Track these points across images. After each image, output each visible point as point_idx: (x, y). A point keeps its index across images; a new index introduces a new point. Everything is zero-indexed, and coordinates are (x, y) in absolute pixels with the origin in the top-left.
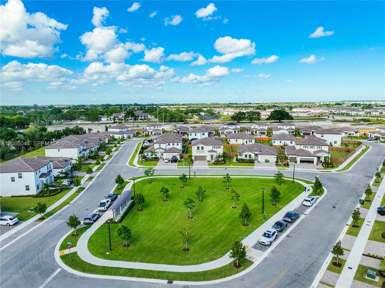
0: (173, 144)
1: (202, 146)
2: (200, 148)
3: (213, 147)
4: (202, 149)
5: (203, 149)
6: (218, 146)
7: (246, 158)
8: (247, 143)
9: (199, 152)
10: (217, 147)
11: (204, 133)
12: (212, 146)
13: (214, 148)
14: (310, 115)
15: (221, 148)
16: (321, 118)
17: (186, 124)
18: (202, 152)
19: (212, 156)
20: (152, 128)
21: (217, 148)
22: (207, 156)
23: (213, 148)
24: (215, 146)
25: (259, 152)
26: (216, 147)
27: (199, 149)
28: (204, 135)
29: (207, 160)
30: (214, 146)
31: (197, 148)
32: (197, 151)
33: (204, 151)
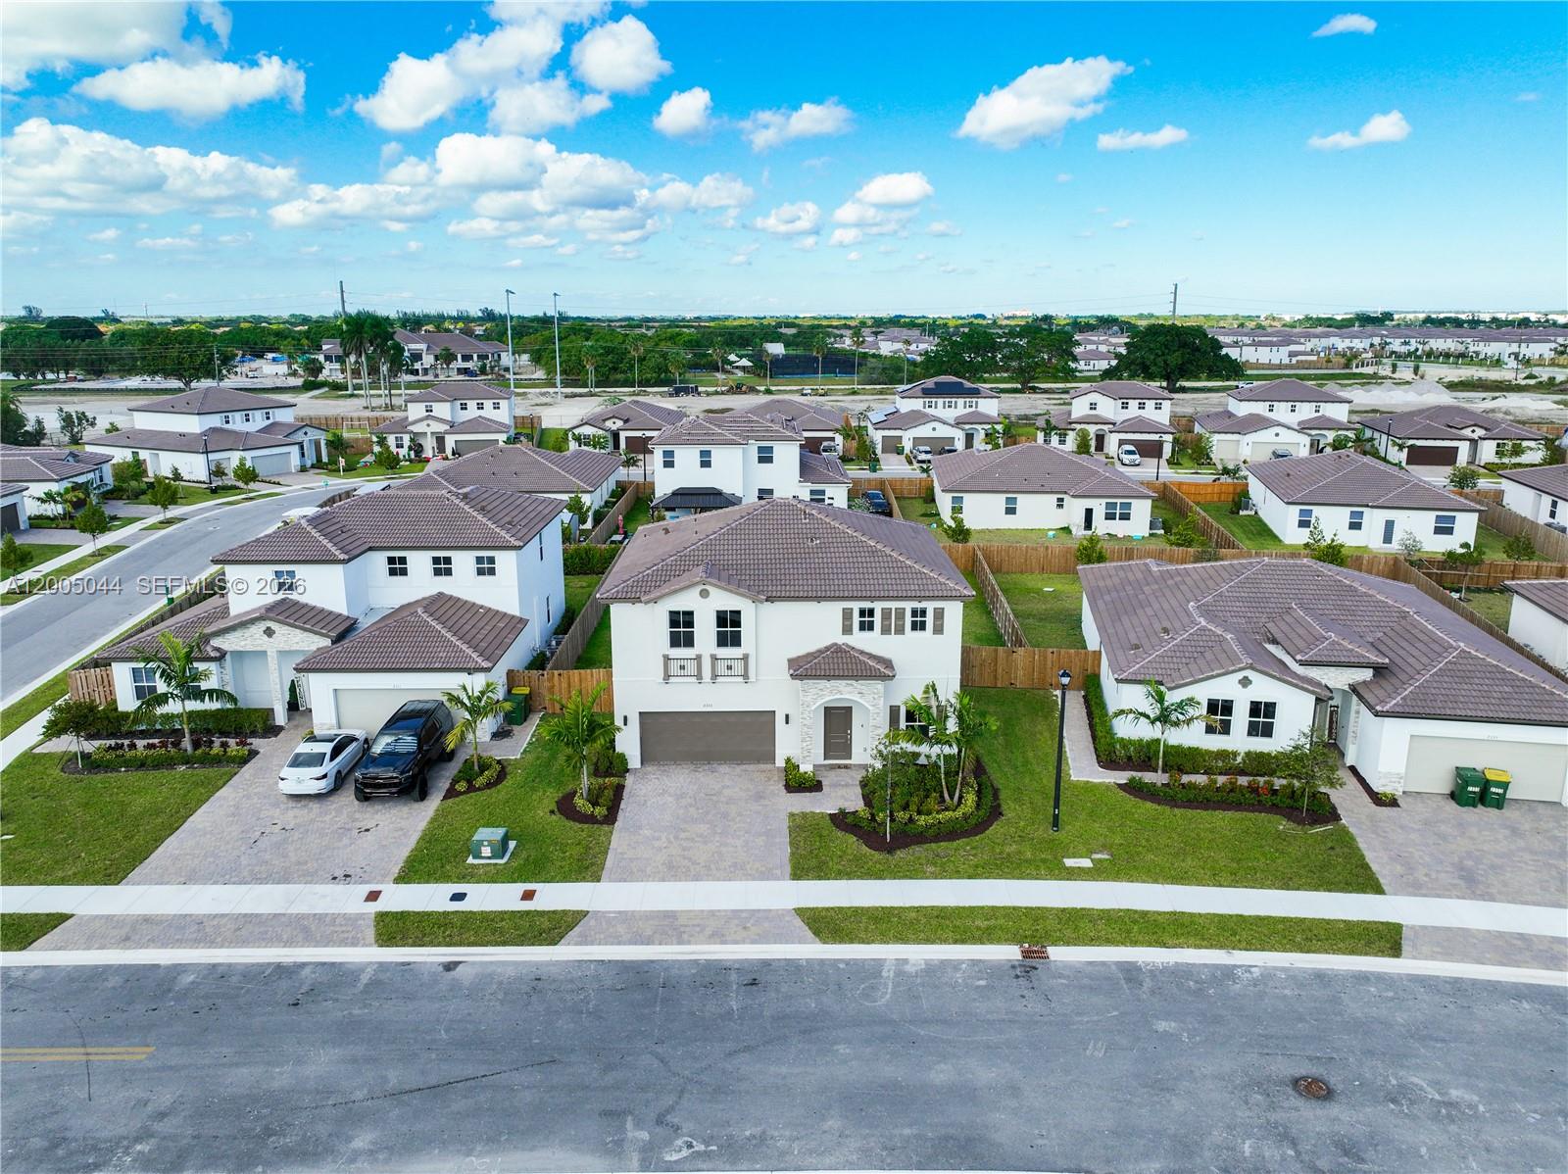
0: (443, 568)
1: (728, 601)
2: (705, 630)
3: (847, 615)
4: (722, 640)
5: (735, 640)
6: (908, 606)
7: (1215, 743)
8: (1088, 525)
9: (691, 668)
10: (901, 613)
11: (770, 449)
12: (833, 611)
13: (867, 626)
14: (1300, 358)
15: (939, 629)
16: (1355, 370)
17: (687, 393)
18: (721, 667)
19: (837, 721)
20: (442, 410)
21: (900, 630)
22: (779, 720)
23: (847, 630)
24: (878, 607)
25: (1367, 674)
26: (886, 614)
27: (689, 641)
28: (769, 460)
29: (780, 763)
30: (856, 606)
31: (664, 630)
32: (667, 658)
33: (745, 658)
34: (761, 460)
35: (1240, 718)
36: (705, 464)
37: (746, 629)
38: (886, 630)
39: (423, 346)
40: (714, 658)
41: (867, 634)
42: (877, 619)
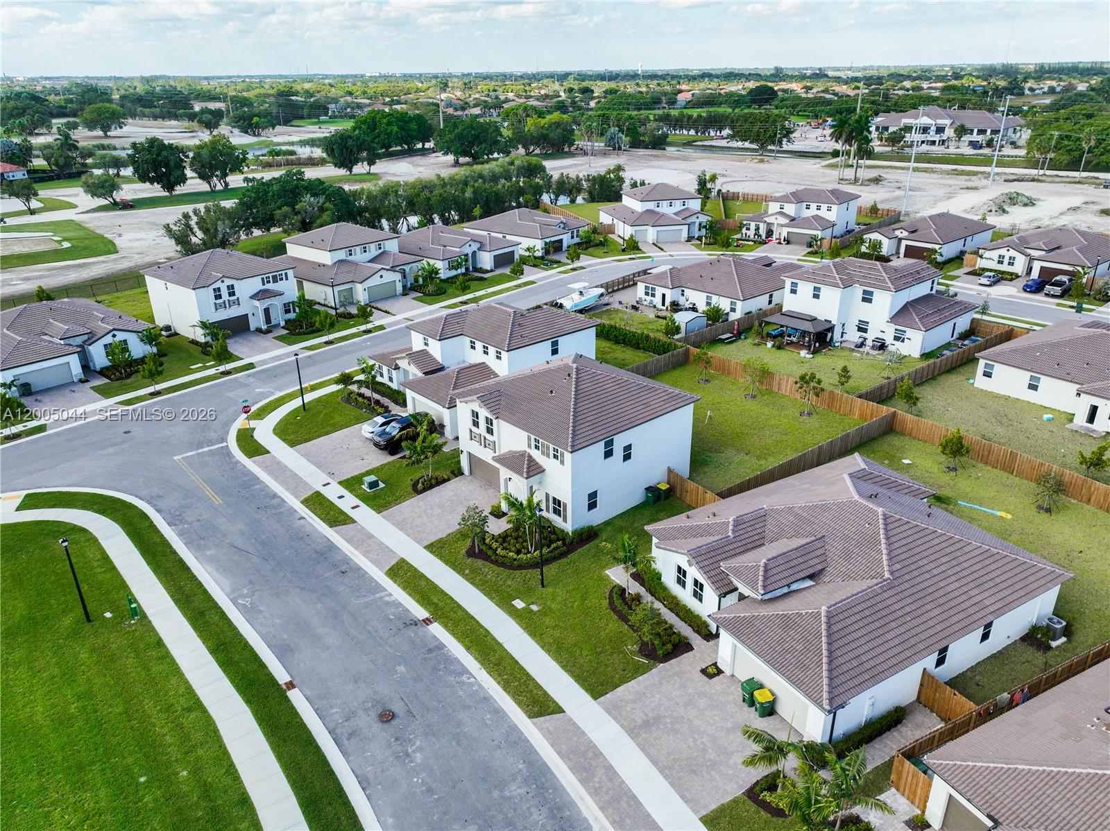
0: (486, 351)
1: (486, 412)
2: (482, 423)
3: (529, 439)
4: (488, 430)
5: (491, 433)
6: (550, 445)
7: (677, 591)
8: (1091, 419)
9: (478, 438)
10: (548, 447)
11: (871, 294)
12: (524, 435)
13: (537, 448)
15: (564, 463)
18: (487, 443)
21: (549, 456)
23: (530, 446)
24: (539, 440)
26: (544, 445)
27: (477, 425)
28: (869, 301)
30: (532, 436)
31: (471, 417)
32: (470, 430)
33: (494, 442)
34: (864, 300)
35: (690, 584)
36: (816, 296)
37: (494, 429)
38: (544, 454)
39: (948, 122)
40: (485, 437)
41: (537, 452)
42: (540, 446)
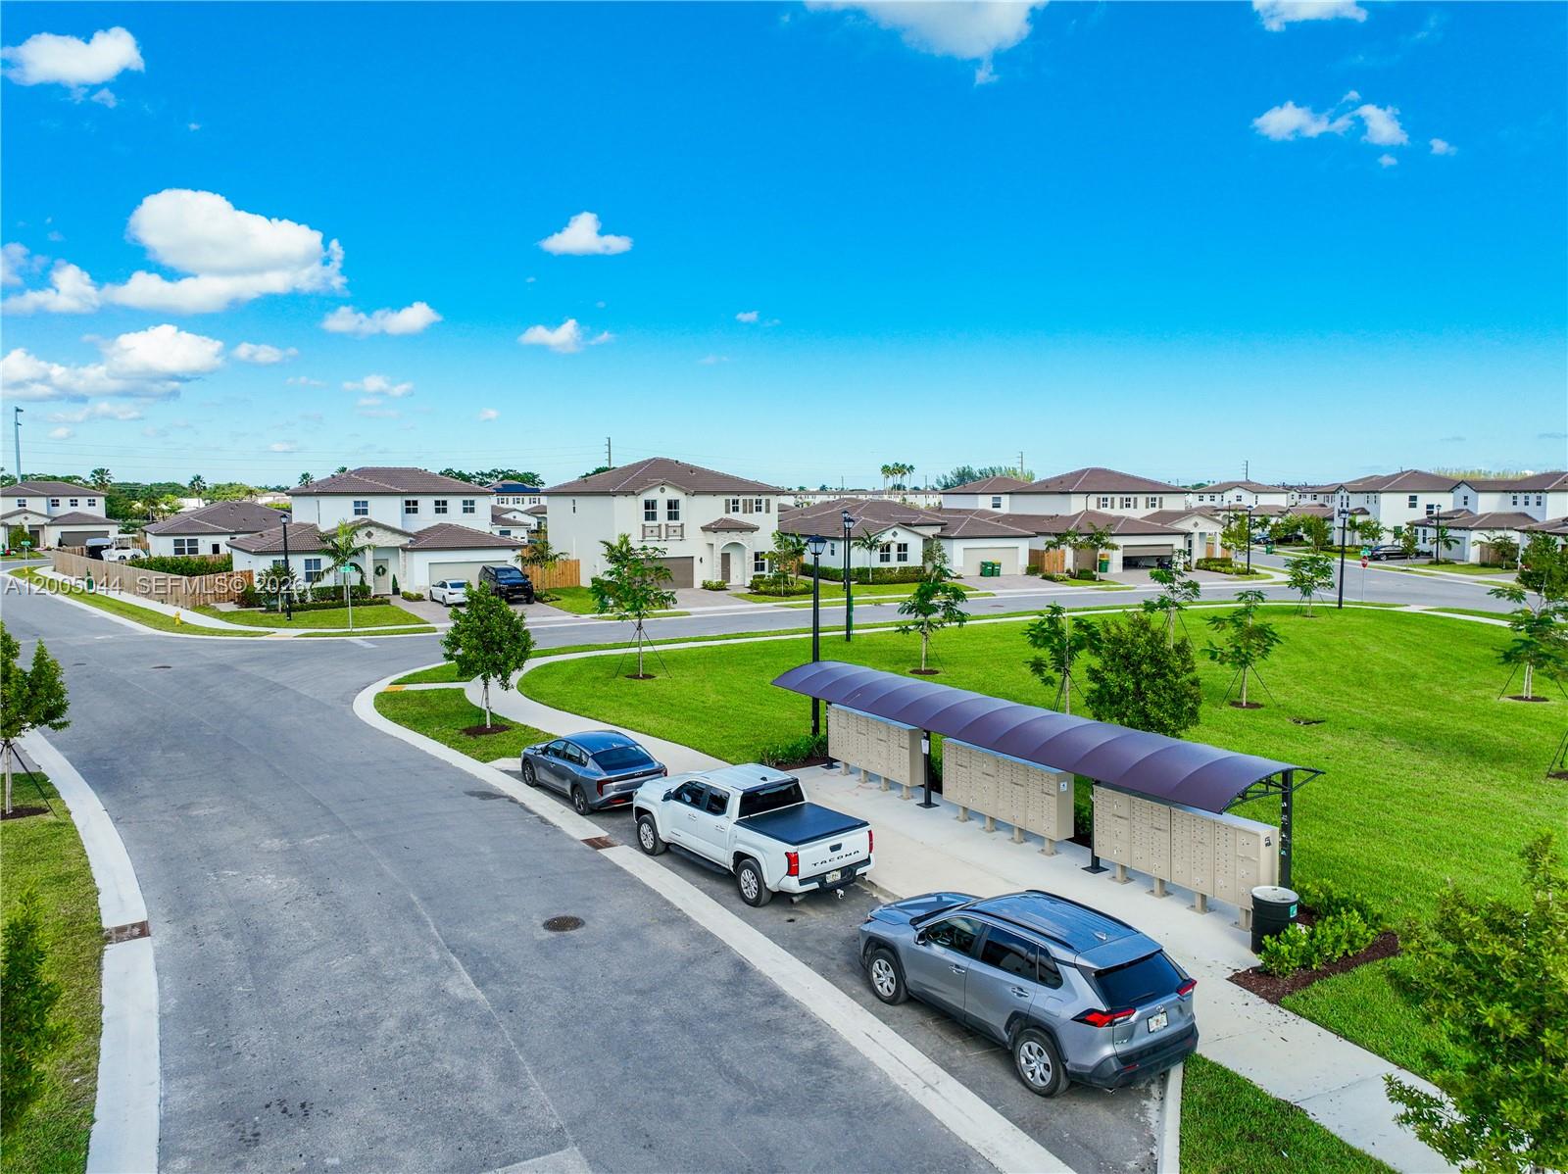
0: (441, 507)
1: (672, 495)
2: (662, 510)
3: (727, 502)
4: (670, 516)
5: (677, 516)
6: (755, 497)
7: (885, 565)
9: (656, 530)
10: (752, 501)
12: (721, 500)
13: (736, 509)
15: (768, 511)
18: (671, 530)
19: (725, 559)
21: (751, 512)
22: (696, 561)
23: (727, 512)
24: (741, 498)
25: (938, 529)
26: (745, 501)
27: (654, 517)
29: (699, 585)
30: (731, 498)
31: (643, 511)
32: (644, 526)
33: (682, 526)
35: (894, 552)
37: (682, 510)
38: (745, 512)
40: (667, 525)
41: (735, 513)
42: (741, 505)
